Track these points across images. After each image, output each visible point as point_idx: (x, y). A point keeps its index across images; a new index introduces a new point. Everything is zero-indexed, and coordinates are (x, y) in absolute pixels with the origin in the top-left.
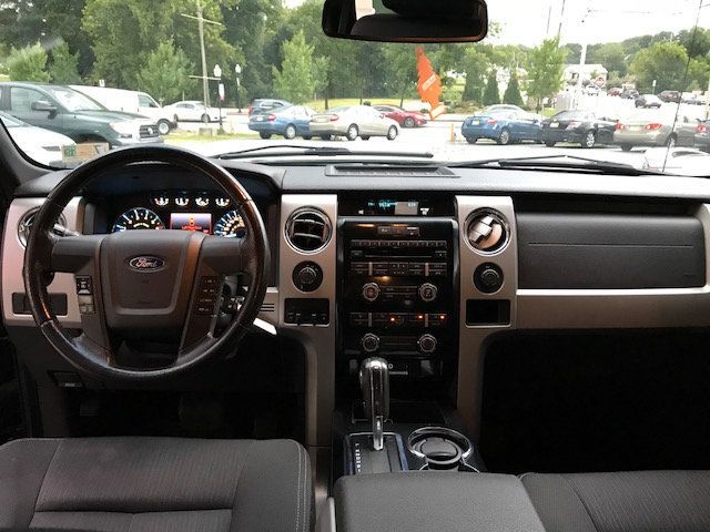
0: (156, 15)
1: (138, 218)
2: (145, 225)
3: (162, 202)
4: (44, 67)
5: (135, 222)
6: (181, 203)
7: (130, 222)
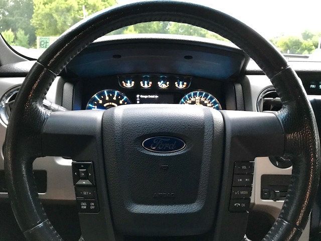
0: (65, 18)
1: (107, 98)
2: (113, 104)
3: (129, 85)
4: (12, 40)
5: (105, 101)
6: (146, 85)
7: (101, 102)
